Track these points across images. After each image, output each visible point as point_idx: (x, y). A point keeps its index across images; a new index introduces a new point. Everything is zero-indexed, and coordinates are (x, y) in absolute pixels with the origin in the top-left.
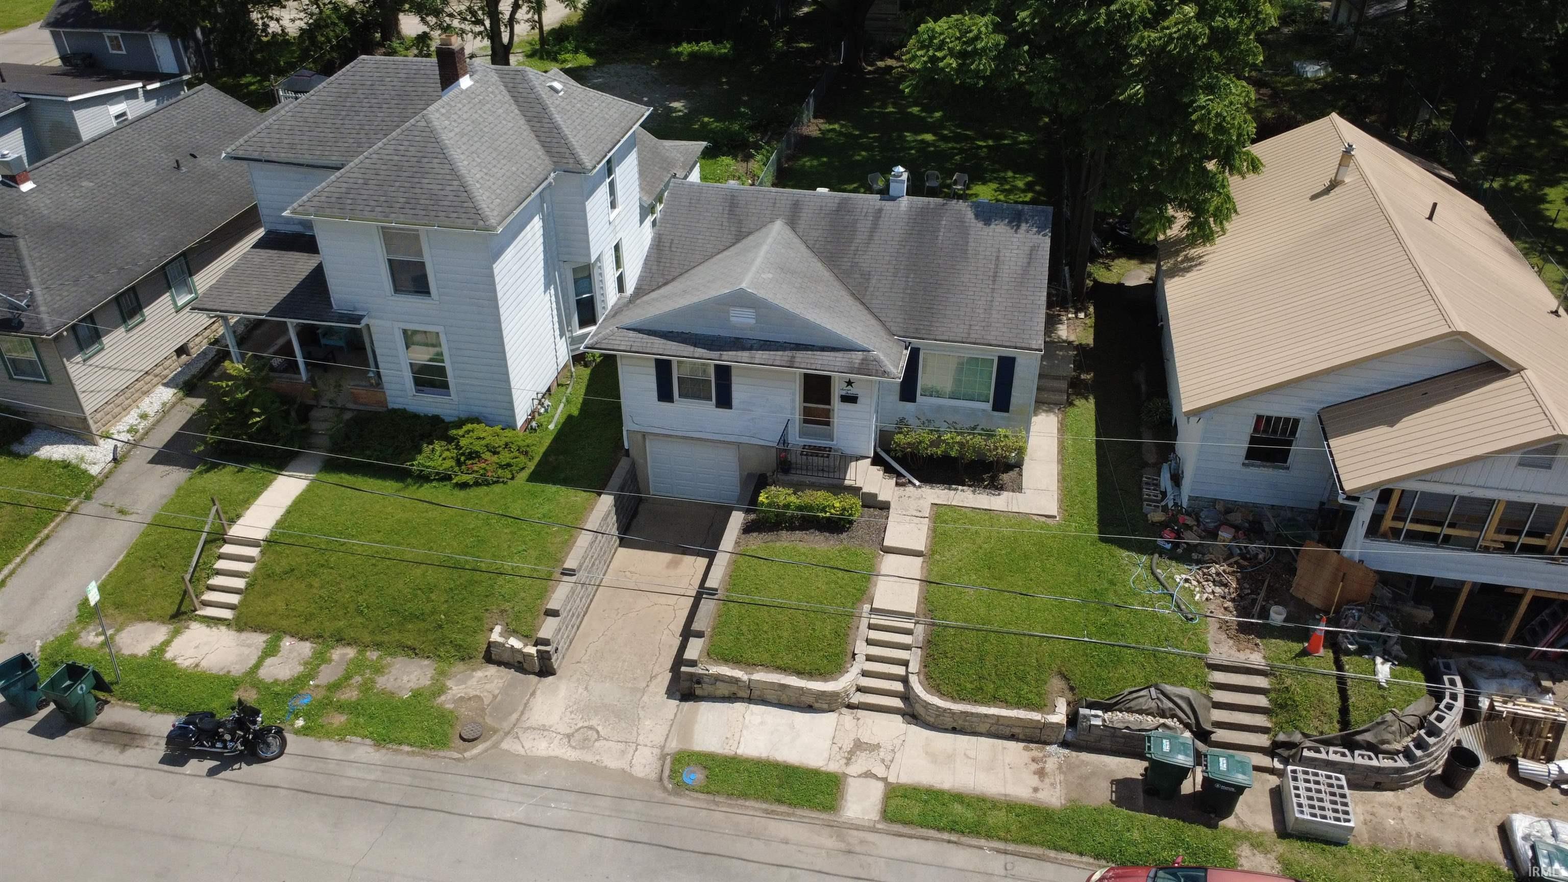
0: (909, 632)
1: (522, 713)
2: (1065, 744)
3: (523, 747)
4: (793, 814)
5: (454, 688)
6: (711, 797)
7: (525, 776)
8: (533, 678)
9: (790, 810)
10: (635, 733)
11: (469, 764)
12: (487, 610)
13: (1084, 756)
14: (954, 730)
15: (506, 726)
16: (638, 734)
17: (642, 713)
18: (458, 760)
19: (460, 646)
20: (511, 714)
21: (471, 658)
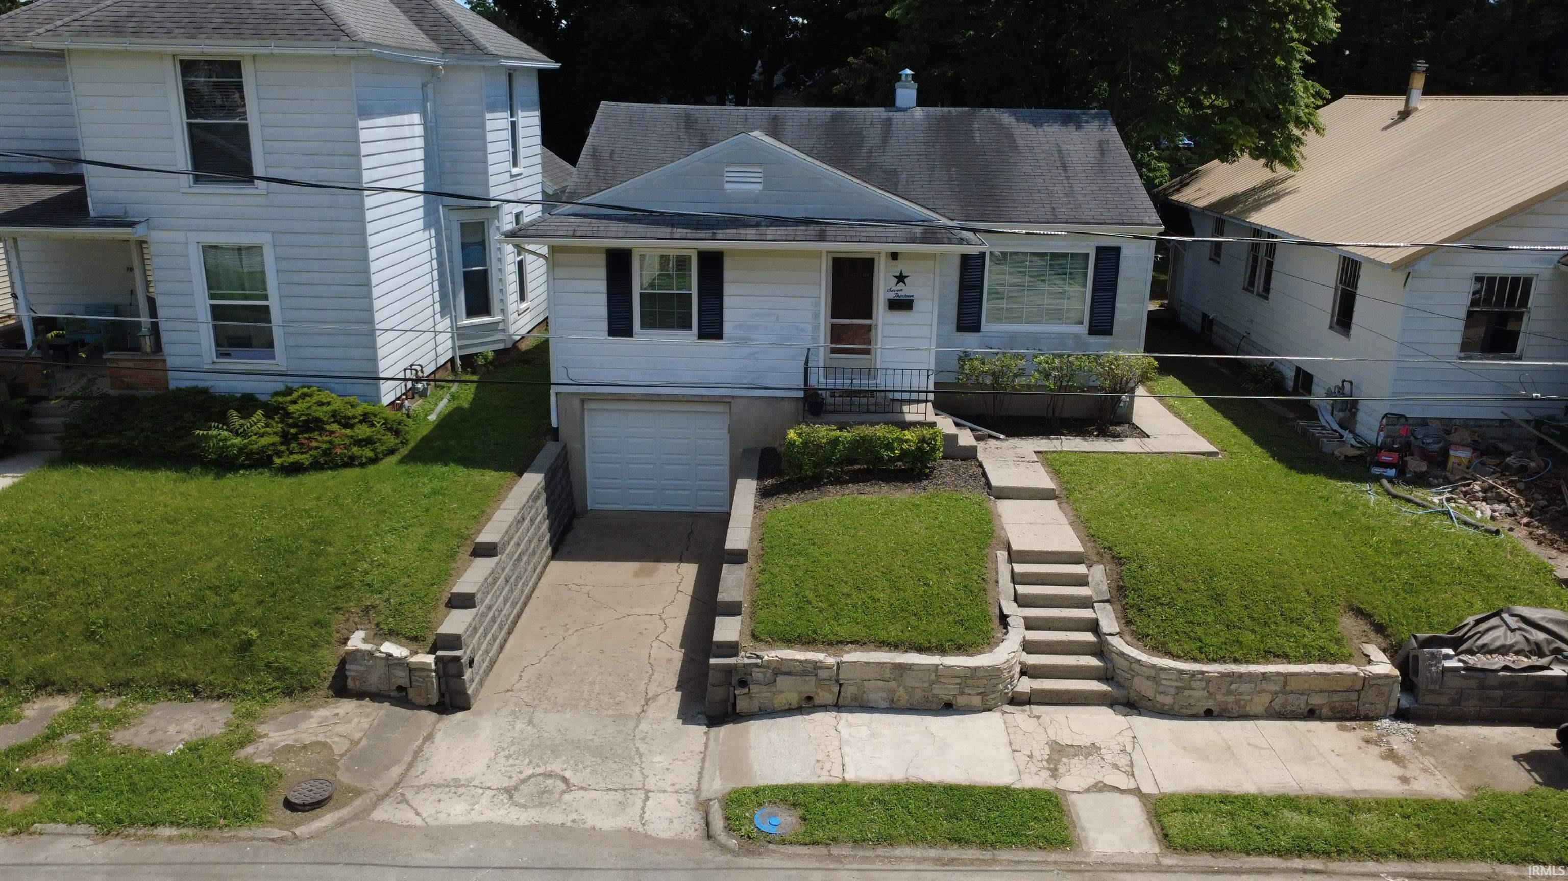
0: (1081, 581)
1: (411, 765)
2: (1401, 715)
3: (417, 814)
4: (994, 860)
5: (271, 734)
6: (822, 850)
7: (428, 855)
8: (430, 717)
9: (987, 855)
10: (637, 775)
11: (305, 845)
12: (338, 609)
13: (1442, 730)
14: (1209, 715)
15: (380, 785)
16: (645, 777)
17: (642, 747)
18: (282, 840)
19: (286, 670)
20: (387, 768)
21: (305, 689)
